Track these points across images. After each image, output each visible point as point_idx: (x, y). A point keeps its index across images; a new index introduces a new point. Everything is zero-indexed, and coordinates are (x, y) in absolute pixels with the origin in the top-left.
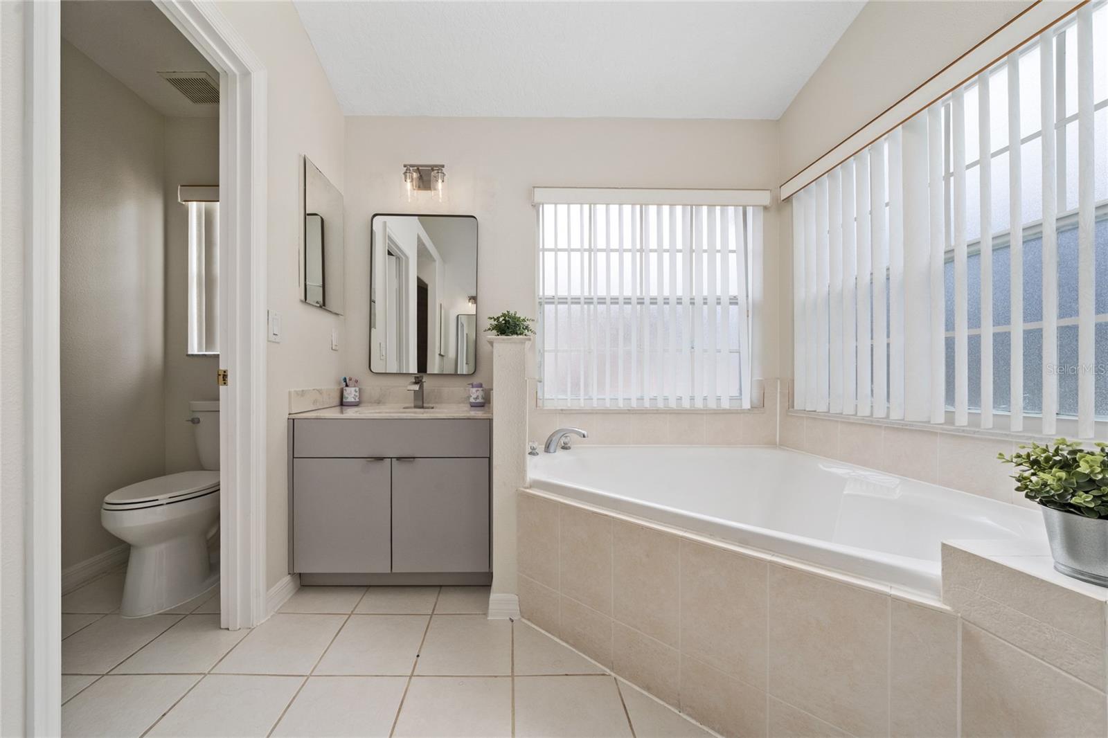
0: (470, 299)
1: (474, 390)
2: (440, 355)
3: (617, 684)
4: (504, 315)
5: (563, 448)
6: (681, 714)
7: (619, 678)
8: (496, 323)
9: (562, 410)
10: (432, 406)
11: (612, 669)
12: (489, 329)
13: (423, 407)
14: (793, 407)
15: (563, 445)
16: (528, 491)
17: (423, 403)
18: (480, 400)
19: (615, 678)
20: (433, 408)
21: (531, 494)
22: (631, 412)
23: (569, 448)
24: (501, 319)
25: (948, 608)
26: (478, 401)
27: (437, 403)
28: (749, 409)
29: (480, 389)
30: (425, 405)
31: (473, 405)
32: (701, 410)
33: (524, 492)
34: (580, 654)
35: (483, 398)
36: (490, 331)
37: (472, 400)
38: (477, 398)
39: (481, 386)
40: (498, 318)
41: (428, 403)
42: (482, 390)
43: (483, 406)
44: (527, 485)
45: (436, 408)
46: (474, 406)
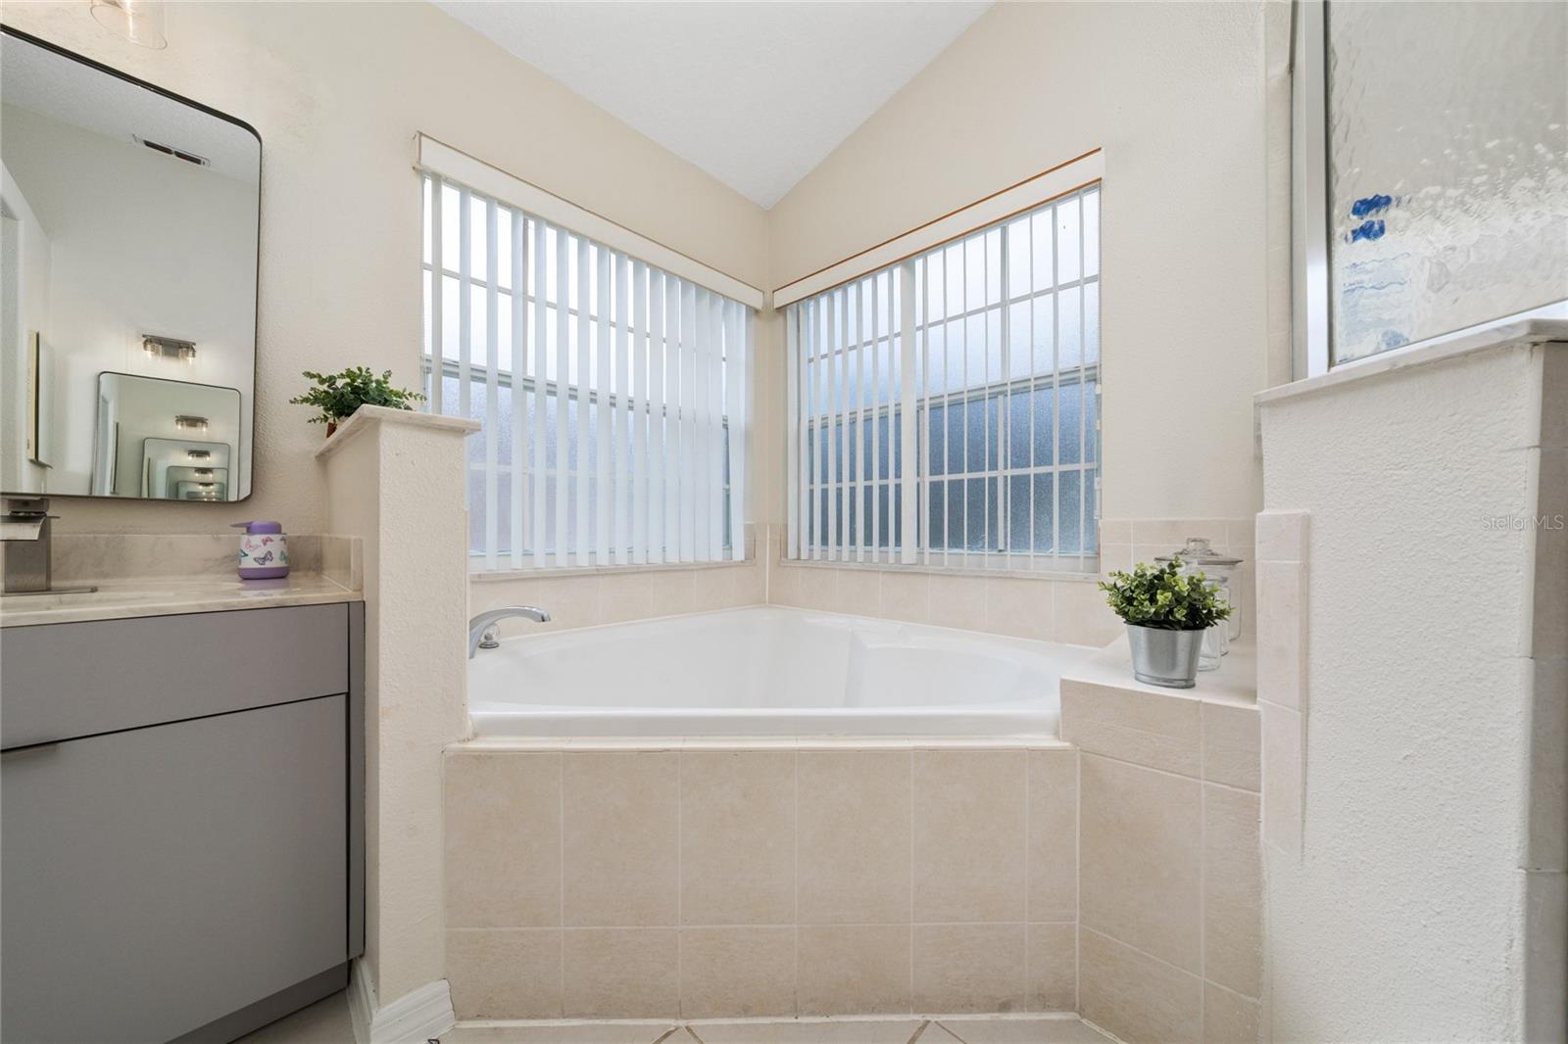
0: (145, 344)
1: (257, 539)
2: (36, 462)
3: (695, 1037)
4: (350, 374)
5: (484, 646)
6: (799, 1020)
7: (693, 1023)
8: (325, 387)
9: (479, 576)
10: (91, 582)
11: (679, 1015)
12: (306, 400)
13: (47, 590)
14: (786, 556)
15: (483, 640)
16: (472, 745)
17: (49, 578)
18: (276, 563)
19: (687, 1028)
20: (94, 590)
21: (482, 751)
22: (599, 573)
23: (495, 646)
24: (340, 383)
25: (1067, 744)
26: (268, 564)
27: (105, 575)
28: (742, 562)
29: (276, 537)
30: (54, 584)
31: (246, 575)
32: (691, 565)
33: (465, 750)
34: (613, 1022)
35: (284, 557)
36: (306, 405)
37: (249, 563)
38: (268, 556)
39: (276, 529)
40: (331, 380)
41: (66, 577)
42: (283, 539)
43: (283, 577)
44: (469, 731)
45: (107, 588)
46: (249, 577)
